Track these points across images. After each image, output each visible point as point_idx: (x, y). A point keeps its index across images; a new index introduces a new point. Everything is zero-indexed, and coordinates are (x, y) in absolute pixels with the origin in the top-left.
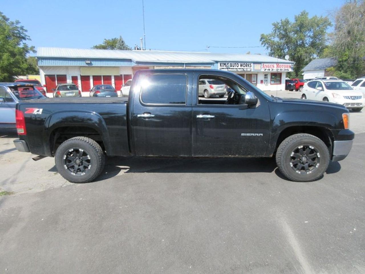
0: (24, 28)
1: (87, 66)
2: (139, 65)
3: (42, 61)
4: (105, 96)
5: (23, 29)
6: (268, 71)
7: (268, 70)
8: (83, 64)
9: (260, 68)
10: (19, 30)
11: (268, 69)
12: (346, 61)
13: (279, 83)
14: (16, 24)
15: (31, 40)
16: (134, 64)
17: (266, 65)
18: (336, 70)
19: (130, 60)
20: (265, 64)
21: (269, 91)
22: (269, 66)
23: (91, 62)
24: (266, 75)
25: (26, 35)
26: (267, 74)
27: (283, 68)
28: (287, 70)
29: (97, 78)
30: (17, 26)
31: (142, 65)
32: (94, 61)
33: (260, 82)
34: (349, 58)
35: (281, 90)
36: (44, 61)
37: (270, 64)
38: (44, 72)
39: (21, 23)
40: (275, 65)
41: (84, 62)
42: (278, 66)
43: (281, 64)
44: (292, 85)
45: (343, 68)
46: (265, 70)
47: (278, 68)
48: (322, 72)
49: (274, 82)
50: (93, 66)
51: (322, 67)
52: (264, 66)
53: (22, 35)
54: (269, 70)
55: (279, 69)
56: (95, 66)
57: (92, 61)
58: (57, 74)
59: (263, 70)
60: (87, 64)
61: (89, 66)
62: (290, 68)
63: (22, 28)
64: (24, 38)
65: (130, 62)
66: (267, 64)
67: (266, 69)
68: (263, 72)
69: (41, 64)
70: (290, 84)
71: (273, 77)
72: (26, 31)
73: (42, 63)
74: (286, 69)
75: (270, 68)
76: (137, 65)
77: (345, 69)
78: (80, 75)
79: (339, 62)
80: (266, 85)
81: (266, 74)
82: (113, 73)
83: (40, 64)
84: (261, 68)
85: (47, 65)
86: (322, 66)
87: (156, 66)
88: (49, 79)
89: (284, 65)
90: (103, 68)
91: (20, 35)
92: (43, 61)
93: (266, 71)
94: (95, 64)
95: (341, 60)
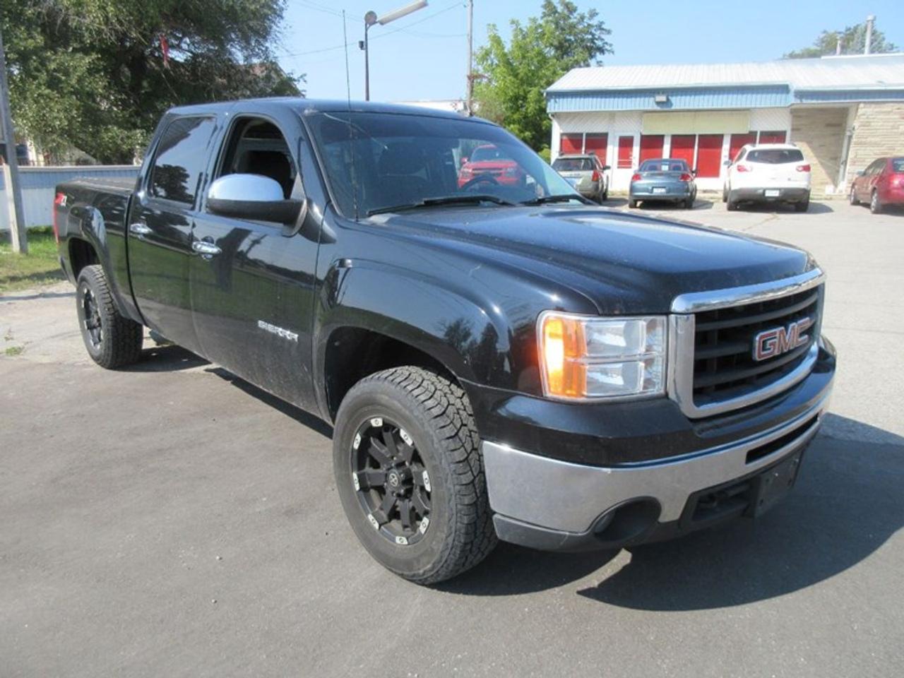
0: (603, 26)
1: (658, 108)
2: (804, 101)
3: (556, 102)
4: (650, 188)
5: (603, 29)
8: (648, 104)
10: (593, 31)
14: (589, 19)
15: (613, 52)
16: (791, 100)
19: (784, 89)
23: (670, 98)
25: (606, 43)
29: (682, 142)
30: (591, 23)
31: (814, 101)
32: (677, 95)
36: (561, 100)
38: (561, 128)
39: (599, 16)
41: (652, 99)
50: (673, 108)
53: (599, 43)
56: (678, 108)
57: (672, 96)
58: (587, 131)
60: (658, 103)
61: (665, 109)
63: (600, 27)
64: (601, 50)
65: (782, 93)
69: (552, 107)
72: (609, 32)
73: (557, 105)
76: (798, 101)
78: (641, 133)
82: (727, 128)
83: (550, 109)
85: (565, 110)
87: (865, 102)
88: (569, 142)
90: (701, 113)
91: (594, 43)
92: (557, 100)
94: (678, 102)
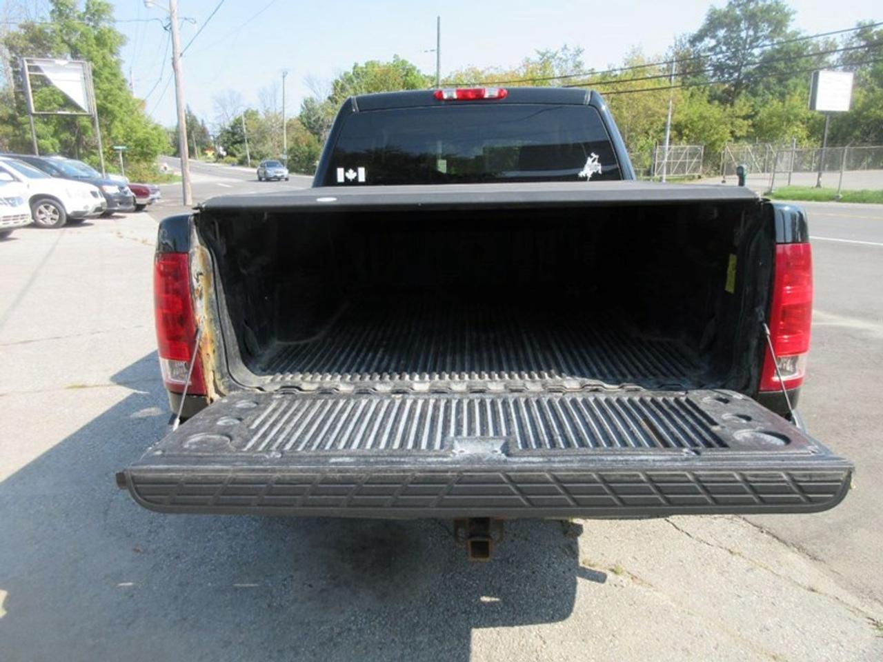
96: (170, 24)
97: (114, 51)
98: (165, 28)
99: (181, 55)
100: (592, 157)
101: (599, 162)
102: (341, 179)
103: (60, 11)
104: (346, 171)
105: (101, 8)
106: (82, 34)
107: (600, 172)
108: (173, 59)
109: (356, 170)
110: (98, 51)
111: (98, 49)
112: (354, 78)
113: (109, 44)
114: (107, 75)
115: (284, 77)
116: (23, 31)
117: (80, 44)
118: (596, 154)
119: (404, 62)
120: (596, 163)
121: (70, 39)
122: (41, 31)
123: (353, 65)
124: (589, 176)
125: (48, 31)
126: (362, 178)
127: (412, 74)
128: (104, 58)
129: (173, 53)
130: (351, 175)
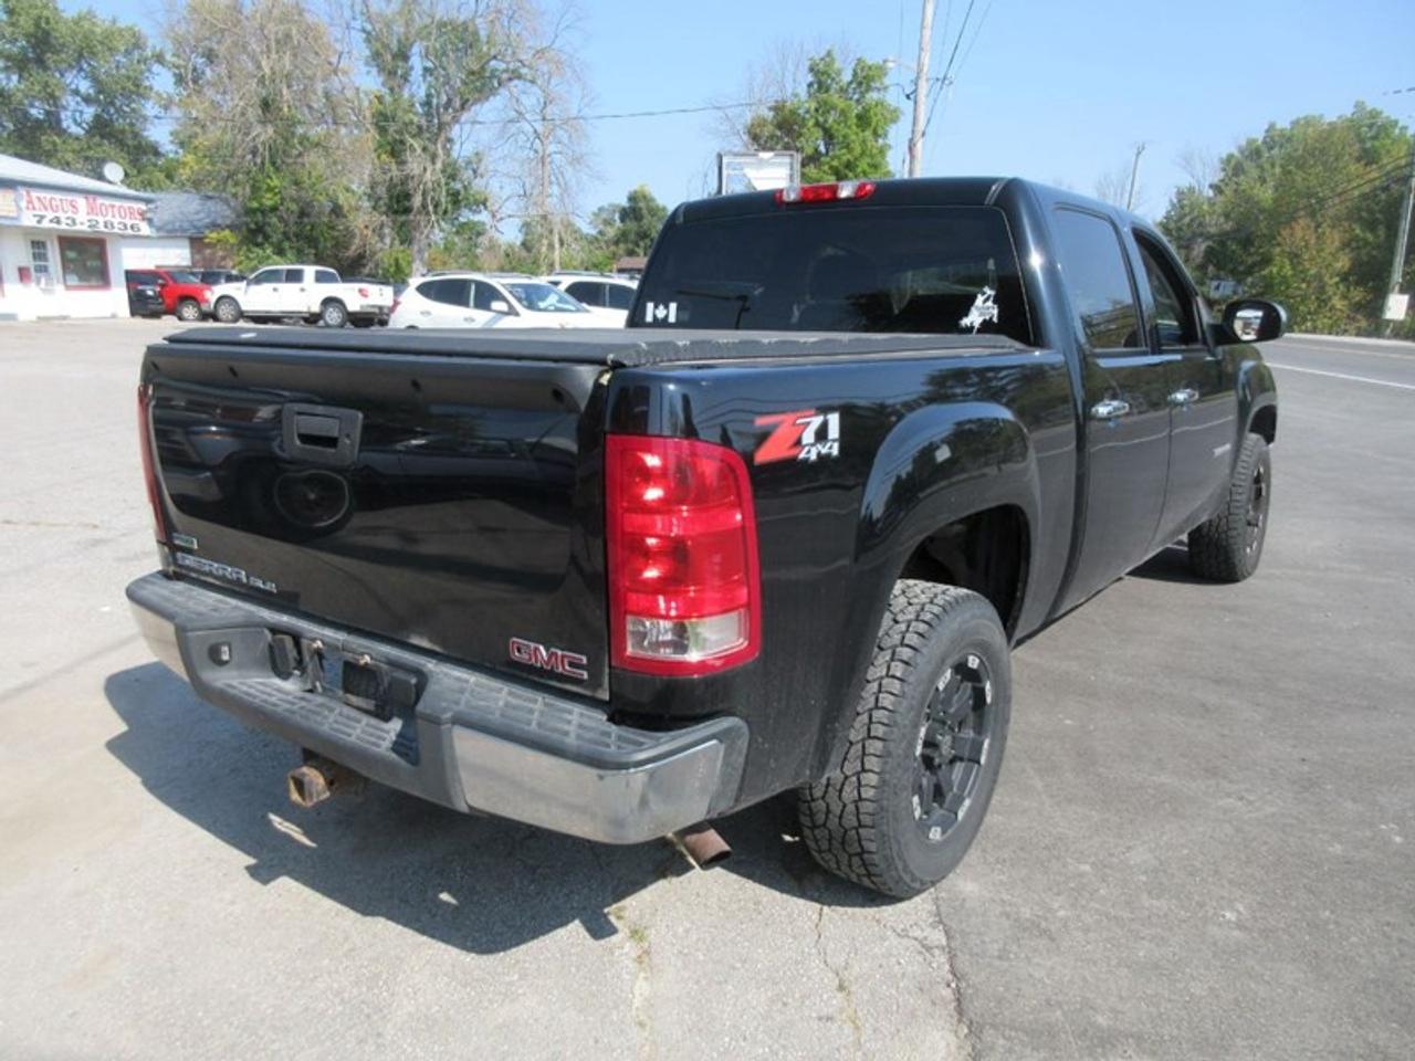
6: (54, 225)
7: (51, 221)
9: (14, 208)
11: (50, 215)
12: (274, 209)
13: (100, 283)
17: (39, 199)
18: (241, 243)
20: (35, 194)
21: (65, 318)
22: (54, 203)
24: (38, 246)
26: (41, 238)
27: (114, 216)
28: (132, 227)
33: (16, 275)
34: (283, 199)
35: (114, 316)
37: (58, 196)
40: (81, 201)
42: (91, 210)
43: (107, 202)
44: (150, 293)
45: (267, 237)
46: (39, 222)
47: (95, 217)
48: (178, 247)
49: (81, 279)
51: (177, 224)
52: (30, 202)
54: (58, 222)
55: (101, 220)
59: (28, 220)
62: (143, 219)
66: (46, 195)
67: (42, 217)
68: (27, 231)
70: (140, 287)
71: (71, 255)
74: (129, 224)
75: (63, 216)
77: (274, 240)
79: (250, 212)
80: (44, 290)
81: (37, 238)
84: (19, 209)
86: (173, 223)
89: (117, 203)
93: (46, 224)
95: (255, 205)
96: (915, 91)
97: (880, 132)
98: (908, 97)
99: (923, 134)
100: (984, 293)
101: (995, 302)
102: (649, 318)
103: (820, 84)
104: (656, 307)
105: (871, 73)
106: (843, 113)
107: (995, 320)
108: (911, 140)
109: (667, 307)
110: (857, 134)
111: (859, 130)
112: (1264, 149)
113: (873, 124)
114: (866, 167)
115: (1139, 153)
116: (771, 114)
117: (836, 126)
118: (991, 288)
119: (1375, 114)
120: (990, 303)
121: (826, 121)
122: (793, 112)
123: (1266, 127)
124: (977, 325)
125: (801, 111)
126: (672, 319)
127: (1388, 136)
128: (864, 141)
129: (913, 132)
130: (661, 313)
